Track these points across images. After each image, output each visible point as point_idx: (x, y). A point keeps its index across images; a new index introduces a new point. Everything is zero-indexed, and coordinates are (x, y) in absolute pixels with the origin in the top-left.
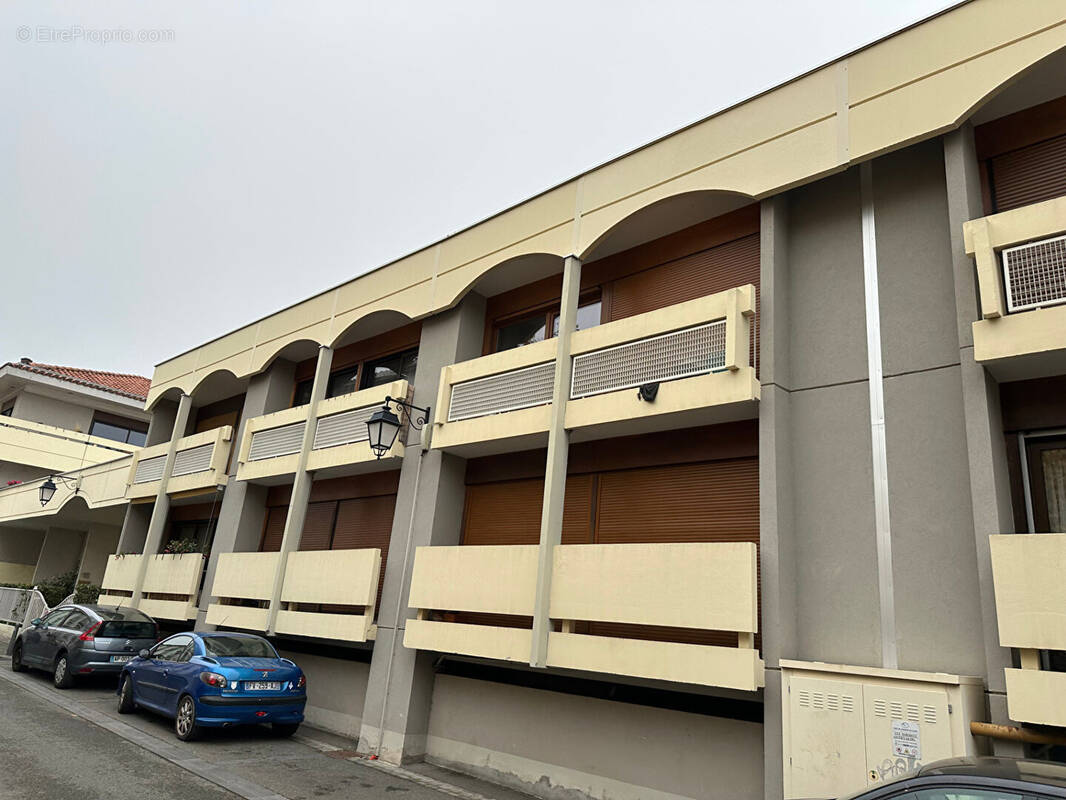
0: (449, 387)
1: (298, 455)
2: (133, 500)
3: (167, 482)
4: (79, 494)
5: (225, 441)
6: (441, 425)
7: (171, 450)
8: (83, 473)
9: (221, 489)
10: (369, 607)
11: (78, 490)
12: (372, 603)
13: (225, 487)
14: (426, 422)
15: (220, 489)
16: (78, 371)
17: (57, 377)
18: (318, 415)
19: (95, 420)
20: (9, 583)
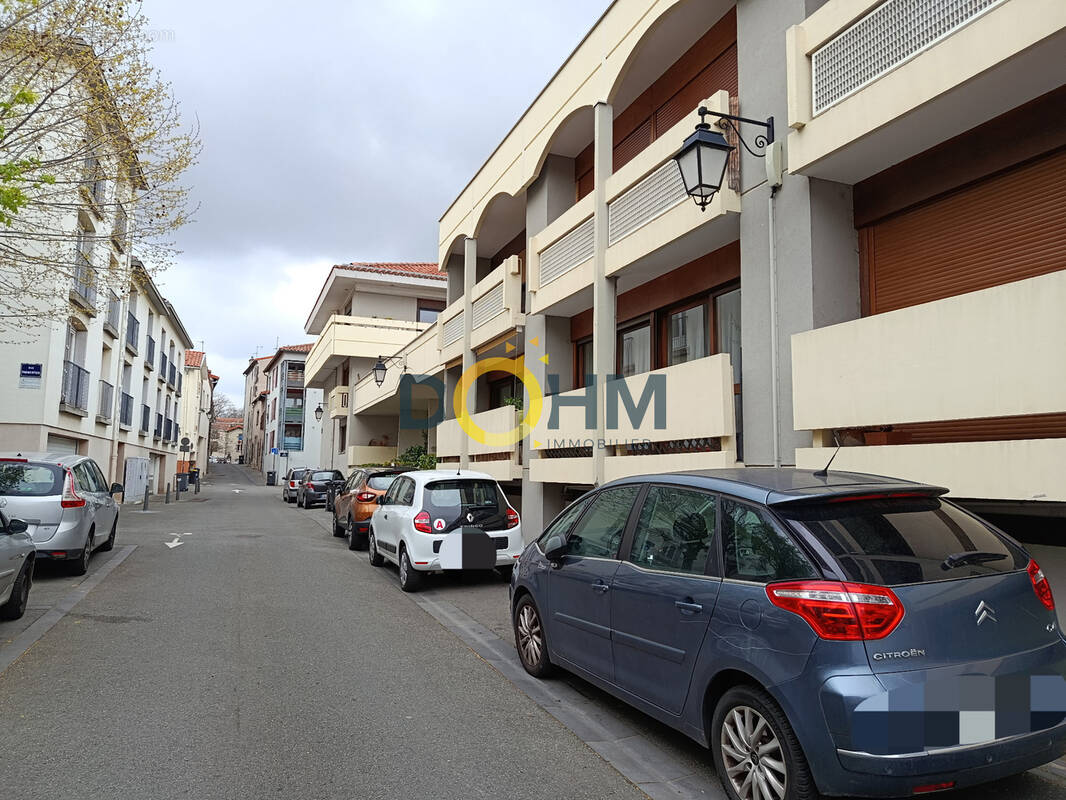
0: (805, 60)
1: (593, 259)
2: (447, 364)
3: (470, 338)
4: (408, 372)
5: (513, 274)
6: (800, 128)
7: (467, 303)
8: (407, 351)
9: (521, 331)
10: (727, 438)
11: (405, 368)
12: (731, 432)
13: (523, 327)
14: (770, 139)
15: (519, 330)
16: (396, 265)
17: (377, 271)
18: (607, 200)
19: (420, 308)
20: (376, 463)
